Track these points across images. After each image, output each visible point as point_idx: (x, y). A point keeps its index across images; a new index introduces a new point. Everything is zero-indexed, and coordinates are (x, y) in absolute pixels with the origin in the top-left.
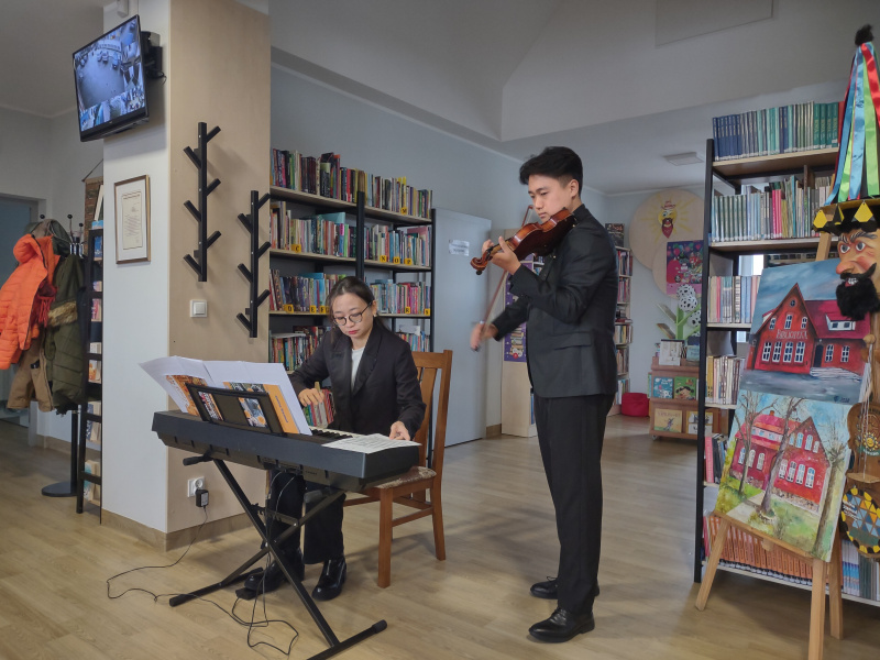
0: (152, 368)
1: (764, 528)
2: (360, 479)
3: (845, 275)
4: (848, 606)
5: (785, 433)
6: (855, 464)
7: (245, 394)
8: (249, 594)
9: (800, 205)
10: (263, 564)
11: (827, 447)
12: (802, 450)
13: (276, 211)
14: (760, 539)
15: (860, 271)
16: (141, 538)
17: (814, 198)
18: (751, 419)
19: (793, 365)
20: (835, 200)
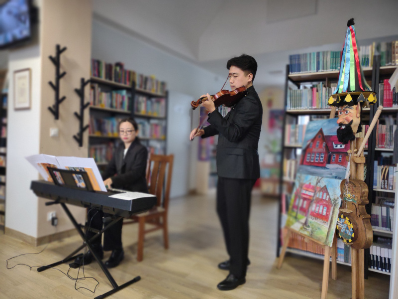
0: (31, 159)
1: (306, 233)
2: (129, 212)
3: (341, 124)
4: (339, 265)
5: (315, 192)
6: (343, 205)
7: (76, 172)
8: (76, 265)
9: (324, 94)
10: (83, 251)
11: (332, 198)
12: (322, 200)
13: (93, 88)
14: (304, 238)
15: (347, 123)
16: (24, 240)
17: (329, 92)
18: (301, 186)
19: (319, 163)
20: (337, 92)
